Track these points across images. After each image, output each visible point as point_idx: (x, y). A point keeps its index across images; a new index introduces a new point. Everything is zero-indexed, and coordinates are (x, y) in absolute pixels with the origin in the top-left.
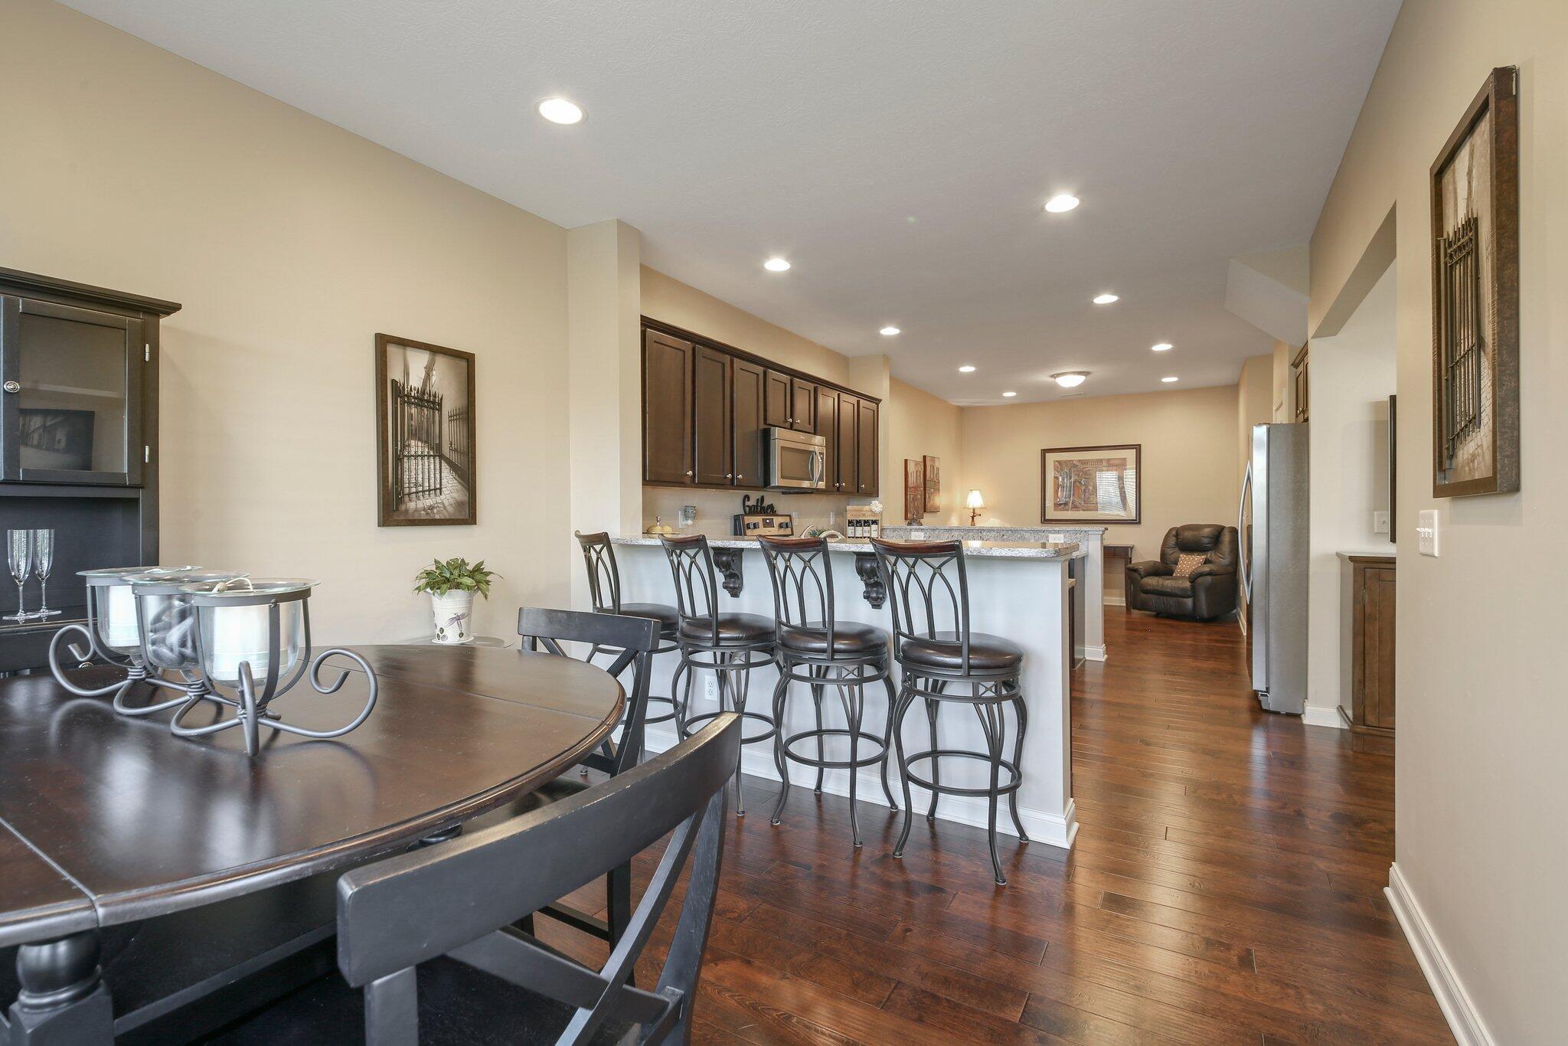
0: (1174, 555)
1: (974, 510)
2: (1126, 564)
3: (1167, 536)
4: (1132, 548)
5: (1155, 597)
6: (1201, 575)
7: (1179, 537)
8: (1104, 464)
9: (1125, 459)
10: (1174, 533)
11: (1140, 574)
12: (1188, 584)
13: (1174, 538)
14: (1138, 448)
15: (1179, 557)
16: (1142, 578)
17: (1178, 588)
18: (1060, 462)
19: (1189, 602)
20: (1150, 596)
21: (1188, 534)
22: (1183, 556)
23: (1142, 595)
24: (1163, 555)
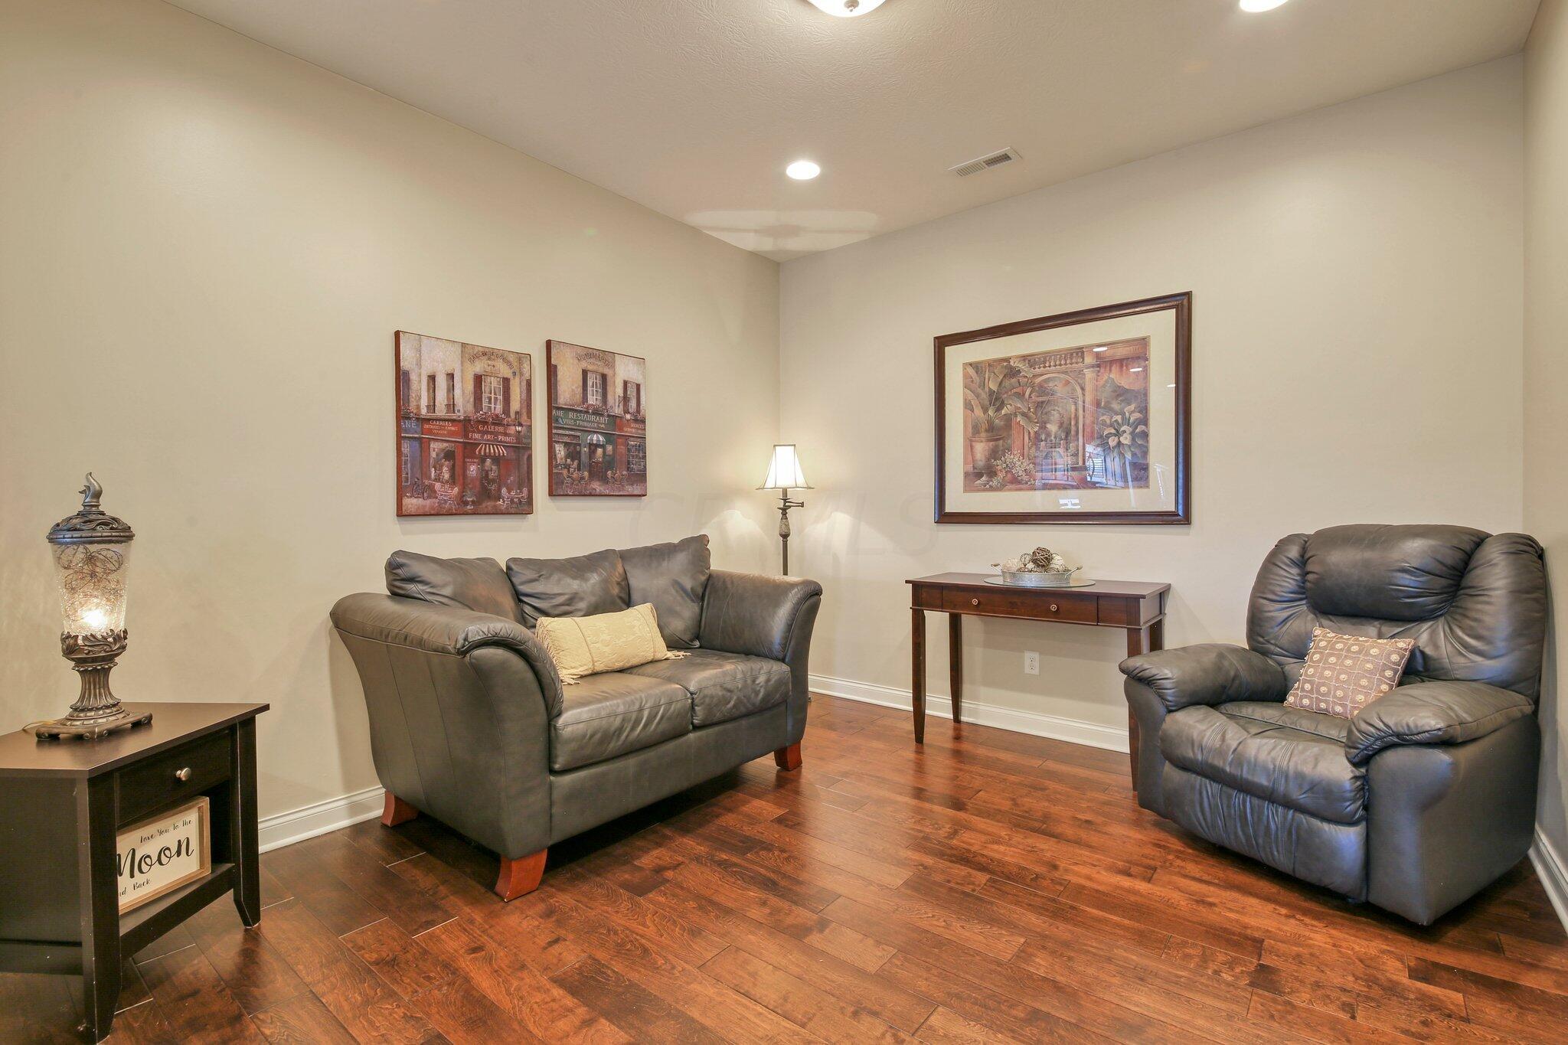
0: (1296, 626)
1: (785, 492)
2: (1134, 650)
3: (1271, 561)
4: (1162, 595)
5: (1211, 788)
6: (1402, 740)
7: (1309, 568)
8: (1089, 360)
9: (1144, 342)
10: (1294, 552)
11: (1162, 697)
12: (1338, 769)
13: (1295, 571)
14: (1181, 304)
15: (1308, 637)
16: (1170, 711)
17: (1300, 776)
18: (976, 366)
19: (1348, 839)
20: (1197, 780)
21: (1341, 560)
22: (1325, 636)
23: (1168, 767)
24: (1256, 623)
